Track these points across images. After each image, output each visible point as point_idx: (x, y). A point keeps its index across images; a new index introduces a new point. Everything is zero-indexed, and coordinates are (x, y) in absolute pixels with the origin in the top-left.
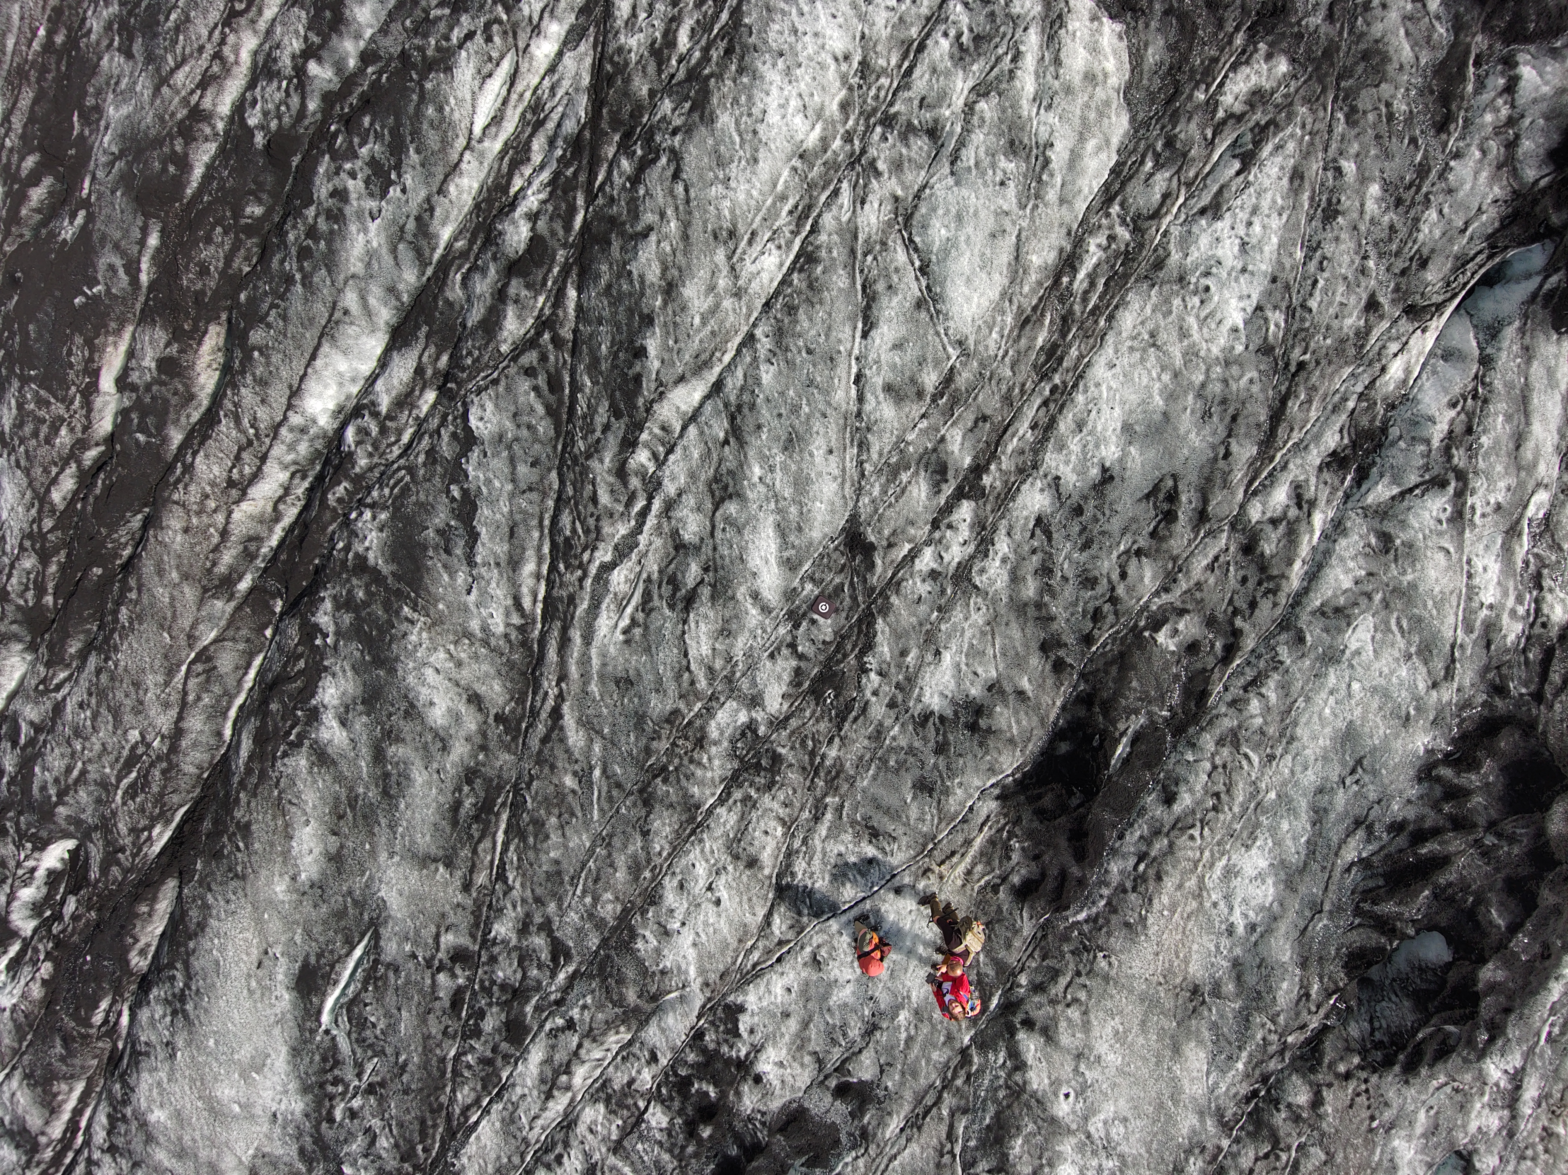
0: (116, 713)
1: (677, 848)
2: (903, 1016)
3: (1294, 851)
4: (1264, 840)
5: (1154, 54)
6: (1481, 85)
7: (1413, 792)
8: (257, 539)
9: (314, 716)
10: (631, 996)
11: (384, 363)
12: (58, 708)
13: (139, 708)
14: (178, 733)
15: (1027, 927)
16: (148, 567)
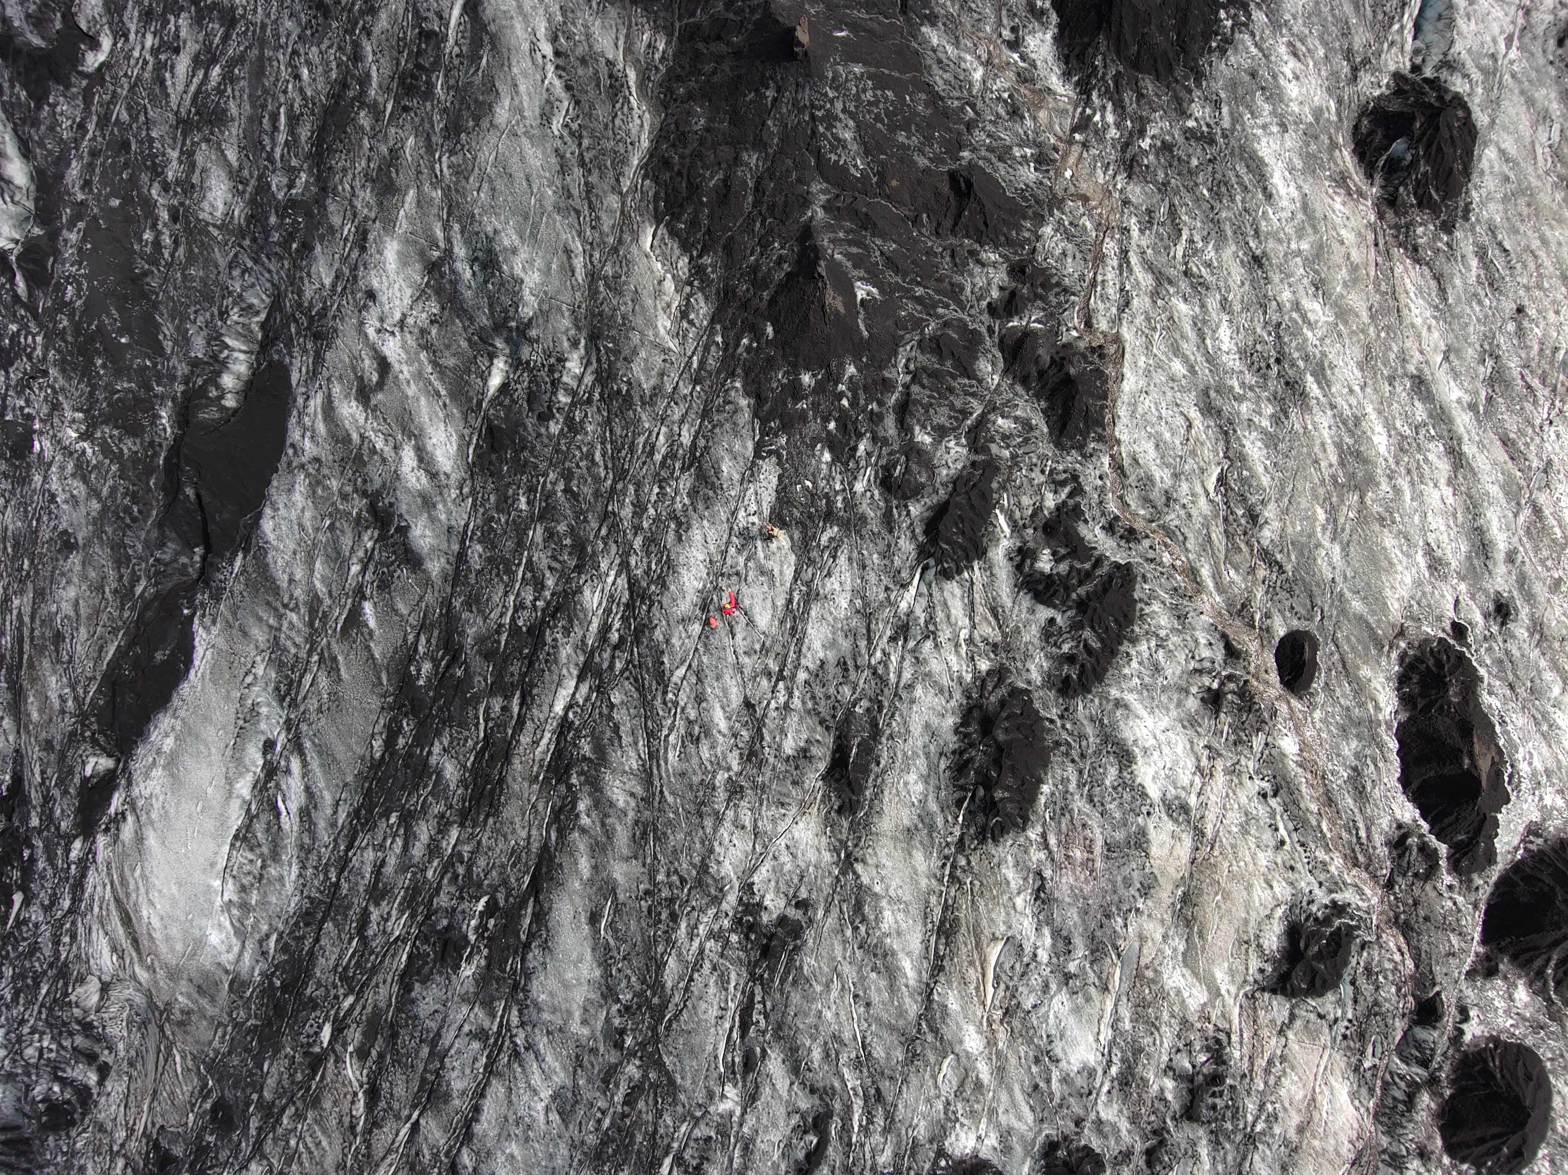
0: (505, 836)
1: (715, 830)
2: (811, 869)
3: (924, 770)
4: (913, 769)
5: (797, 535)
6: (900, 515)
7: (955, 739)
8: (543, 760)
9: (577, 816)
10: (713, 891)
11: (577, 688)
12: (479, 843)
13: (514, 831)
14: (529, 836)
15: (846, 824)
16: (509, 779)
